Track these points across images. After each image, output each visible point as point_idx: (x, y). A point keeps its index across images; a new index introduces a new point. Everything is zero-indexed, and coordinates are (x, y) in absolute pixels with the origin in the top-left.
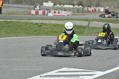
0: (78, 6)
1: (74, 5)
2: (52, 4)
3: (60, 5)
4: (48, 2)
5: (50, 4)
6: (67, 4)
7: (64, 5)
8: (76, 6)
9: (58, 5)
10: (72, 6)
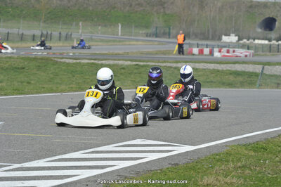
0: (277, 41)
1: (270, 40)
2: (237, 38)
3: (248, 40)
4: (229, 35)
5: (233, 38)
6: (259, 39)
7: (254, 40)
8: (274, 42)
9: (245, 40)
10: (266, 42)
